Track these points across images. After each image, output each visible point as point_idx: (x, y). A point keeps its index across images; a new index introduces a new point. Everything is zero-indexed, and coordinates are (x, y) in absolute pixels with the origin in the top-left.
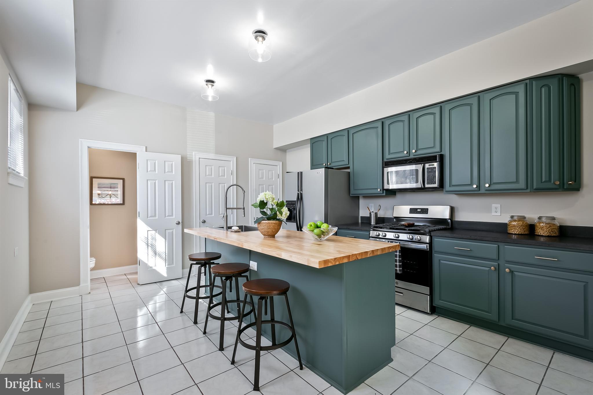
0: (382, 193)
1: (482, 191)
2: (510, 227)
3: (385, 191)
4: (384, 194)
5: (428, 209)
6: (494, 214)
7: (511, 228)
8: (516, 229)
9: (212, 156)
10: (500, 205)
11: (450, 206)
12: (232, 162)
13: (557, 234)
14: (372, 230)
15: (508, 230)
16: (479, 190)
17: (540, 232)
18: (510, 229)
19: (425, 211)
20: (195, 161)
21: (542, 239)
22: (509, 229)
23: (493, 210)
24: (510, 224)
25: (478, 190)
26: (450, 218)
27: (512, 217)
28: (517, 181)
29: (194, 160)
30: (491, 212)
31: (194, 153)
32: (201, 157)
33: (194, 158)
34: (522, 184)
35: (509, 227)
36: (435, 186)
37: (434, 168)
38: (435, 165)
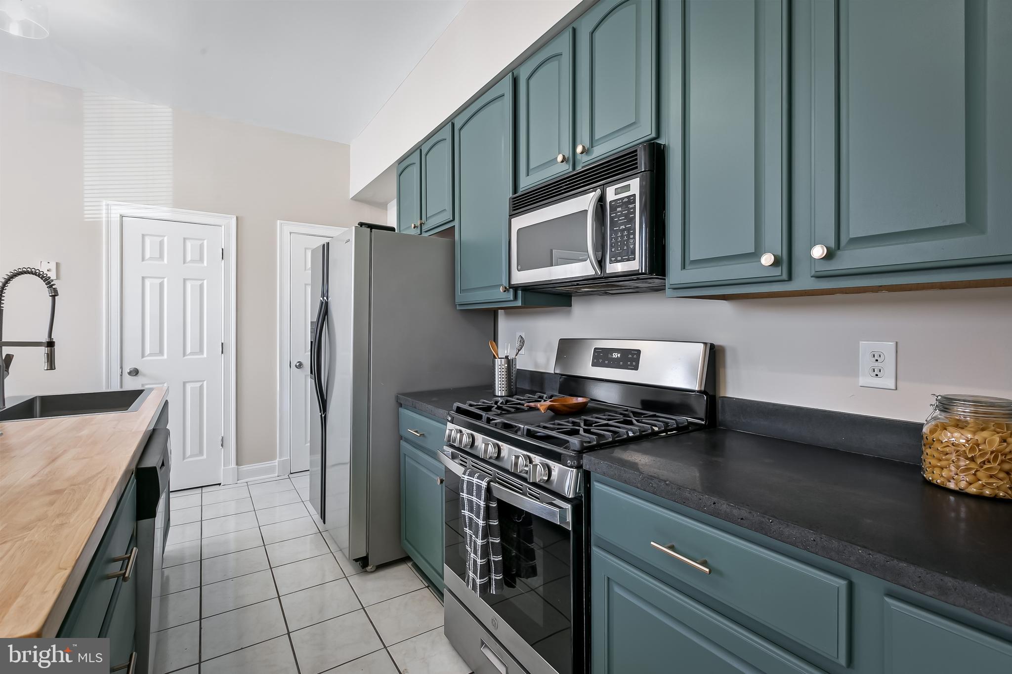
0: (512, 298)
1: (803, 281)
2: (936, 454)
3: (520, 293)
4: (519, 303)
5: (638, 352)
6: (866, 380)
7: (940, 460)
8: (963, 470)
9: (163, 212)
10: (893, 344)
11: (705, 344)
12: (223, 227)
14: (450, 419)
15: (925, 465)
16: (790, 278)
18: (934, 462)
19: (631, 359)
20: (108, 222)
22: (930, 458)
23: (866, 362)
24: (935, 436)
25: (785, 276)
26: (703, 389)
27: (945, 404)
29: (104, 219)
30: (854, 372)
31: (104, 203)
32: (124, 211)
33: (104, 215)
35: (929, 451)
36: (633, 266)
37: (633, 199)
38: (634, 188)
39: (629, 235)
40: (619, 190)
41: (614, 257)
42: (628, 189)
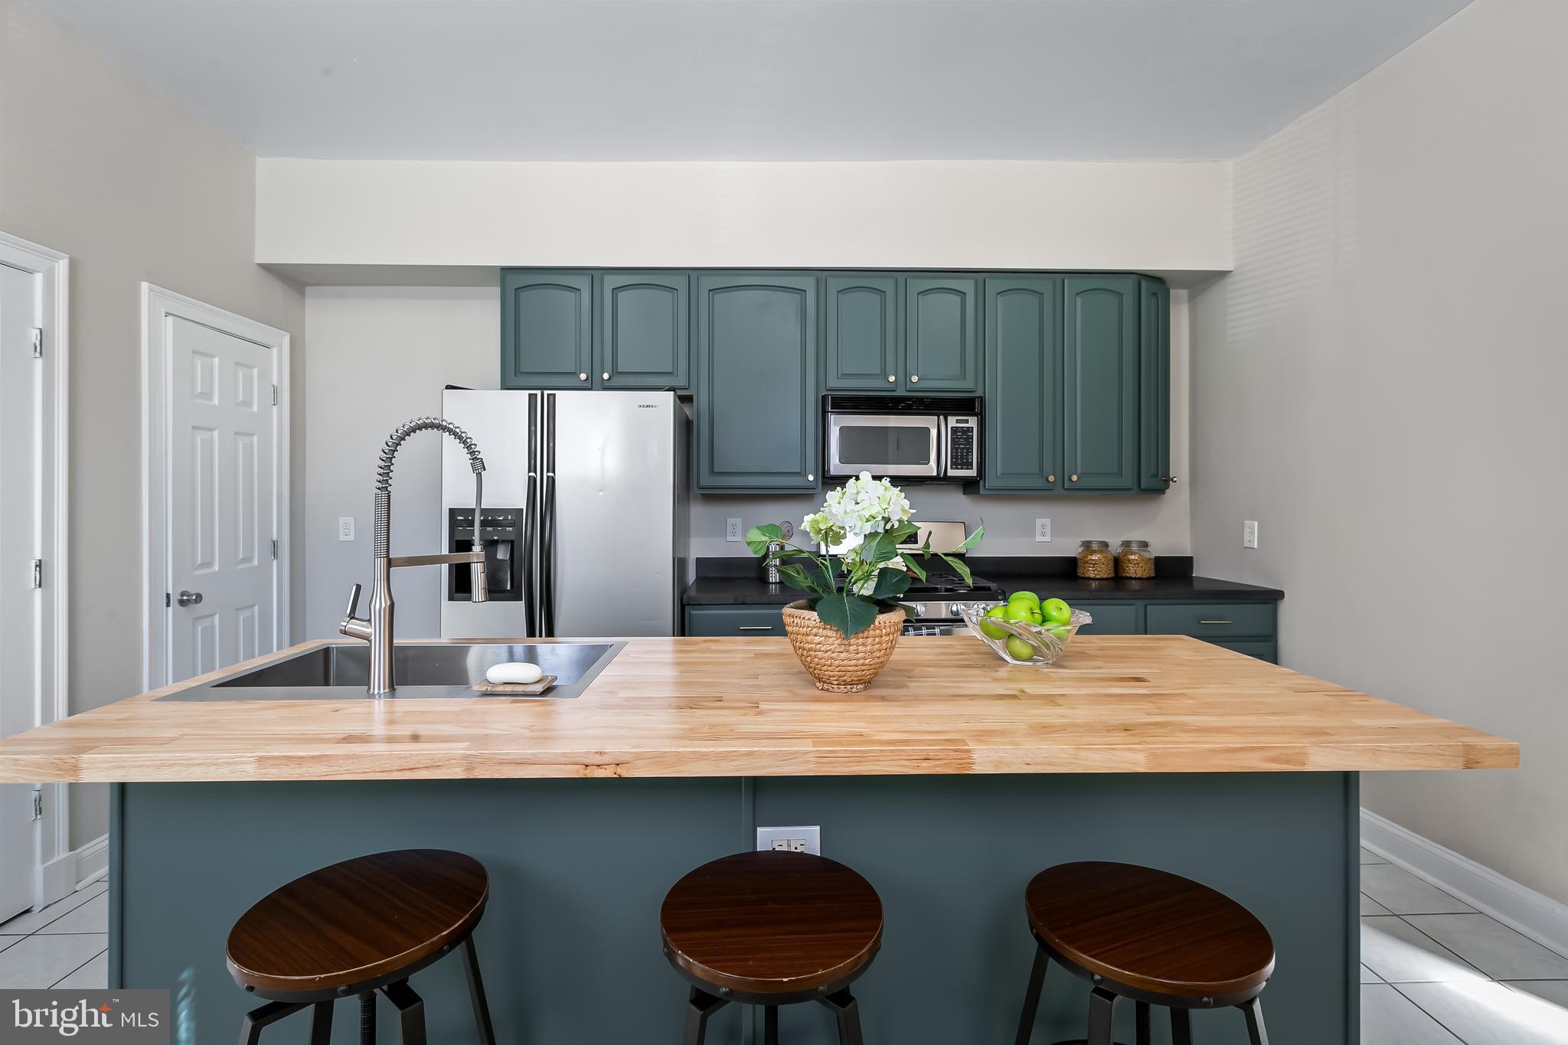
0: (816, 487)
2: (1085, 565)
4: (817, 491)
7: (1087, 567)
8: (1097, 568)
11: (962, 523)
12: (39, 277)
17: (1132, 571)
18: (1084, 568)
21: (1135, 585)
22: (1081, 568)
23: (1038, 530)
24: (1084, 558)
27: (1087, 544)
28: (1120, 473)
30: (1034, 535)
34: (1127, 479)
35: (1081, 564)
36: (972, 473)
37: (971, 429)
38: (972, 422)
39: (967, 453)
40: (958, 421)
41: (954, 465)
42: (967, 421)
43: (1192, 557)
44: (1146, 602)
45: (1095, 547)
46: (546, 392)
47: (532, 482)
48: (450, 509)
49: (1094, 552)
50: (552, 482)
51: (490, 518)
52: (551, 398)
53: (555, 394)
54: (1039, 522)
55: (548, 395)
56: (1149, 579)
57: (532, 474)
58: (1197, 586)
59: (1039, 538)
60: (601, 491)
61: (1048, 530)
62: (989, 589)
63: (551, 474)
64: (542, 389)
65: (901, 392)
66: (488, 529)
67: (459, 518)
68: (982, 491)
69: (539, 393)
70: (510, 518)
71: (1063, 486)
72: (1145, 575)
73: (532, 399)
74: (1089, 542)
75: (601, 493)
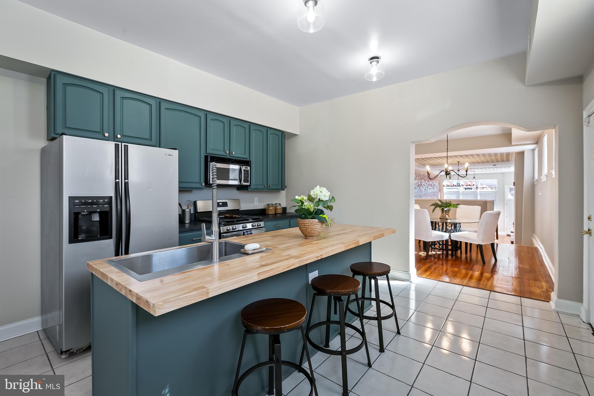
5: (227, 202)
10: (258, 198)
13: (282, 212)
14: (223, 225)
19: (225, 204)
28: (279, 185)
30: (254, 203)
34: (280, 187)
36: (248, 184)
37: (248, 170)
38: (249, 168)
39: (248, 177)
40: (245, 168)
41: (244, 181)
42: (247, 168)
43: (286, 207)
44: (290, 219)
45: (271, 205)
46: (123, 144)
47: (117, 184)
48: (69, 197)
49: (270, 207)
50: (126, 184)
51: (95, 201)
52: (126, 147)
53: (128, 145)
54: (255, 198)
55: (125, 145)
56: (282, 213)
57: (117, 180)
58: (288, 215)
59: (255, 204)
60: (149, 189)
61: (257, 201)
62: (260, 218)
63: (127, 181)
64: (122, 142)
65: (228, 157)
66: (94, 206)
67: (76, 201)
68: (249, 189)
69: (120, 144)
70: (106, 200)
71: (267, 188)
72: (281, 213)
73: (117, 146)
74: (269, 204)
75: (150, 189)
